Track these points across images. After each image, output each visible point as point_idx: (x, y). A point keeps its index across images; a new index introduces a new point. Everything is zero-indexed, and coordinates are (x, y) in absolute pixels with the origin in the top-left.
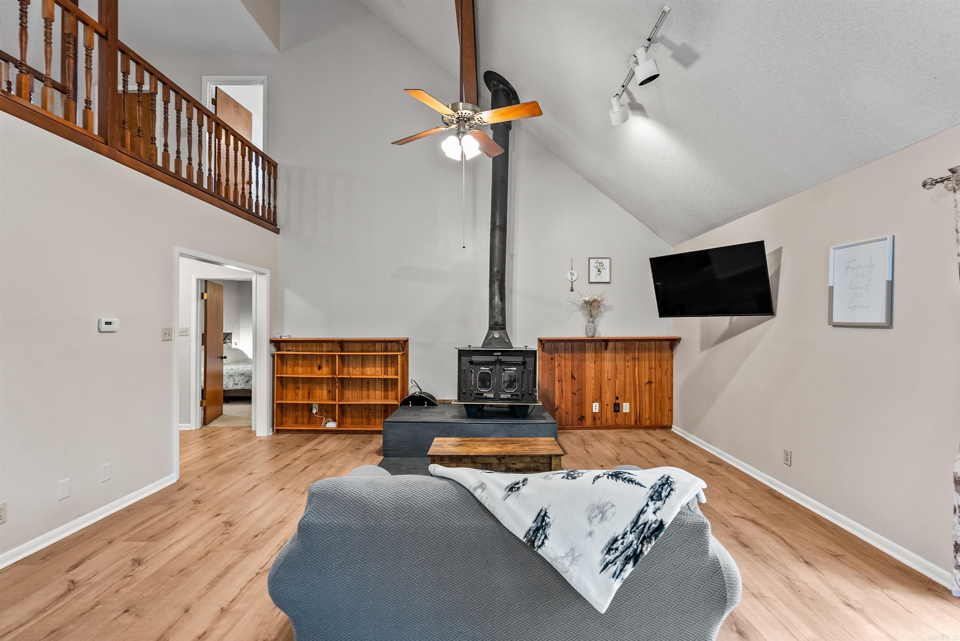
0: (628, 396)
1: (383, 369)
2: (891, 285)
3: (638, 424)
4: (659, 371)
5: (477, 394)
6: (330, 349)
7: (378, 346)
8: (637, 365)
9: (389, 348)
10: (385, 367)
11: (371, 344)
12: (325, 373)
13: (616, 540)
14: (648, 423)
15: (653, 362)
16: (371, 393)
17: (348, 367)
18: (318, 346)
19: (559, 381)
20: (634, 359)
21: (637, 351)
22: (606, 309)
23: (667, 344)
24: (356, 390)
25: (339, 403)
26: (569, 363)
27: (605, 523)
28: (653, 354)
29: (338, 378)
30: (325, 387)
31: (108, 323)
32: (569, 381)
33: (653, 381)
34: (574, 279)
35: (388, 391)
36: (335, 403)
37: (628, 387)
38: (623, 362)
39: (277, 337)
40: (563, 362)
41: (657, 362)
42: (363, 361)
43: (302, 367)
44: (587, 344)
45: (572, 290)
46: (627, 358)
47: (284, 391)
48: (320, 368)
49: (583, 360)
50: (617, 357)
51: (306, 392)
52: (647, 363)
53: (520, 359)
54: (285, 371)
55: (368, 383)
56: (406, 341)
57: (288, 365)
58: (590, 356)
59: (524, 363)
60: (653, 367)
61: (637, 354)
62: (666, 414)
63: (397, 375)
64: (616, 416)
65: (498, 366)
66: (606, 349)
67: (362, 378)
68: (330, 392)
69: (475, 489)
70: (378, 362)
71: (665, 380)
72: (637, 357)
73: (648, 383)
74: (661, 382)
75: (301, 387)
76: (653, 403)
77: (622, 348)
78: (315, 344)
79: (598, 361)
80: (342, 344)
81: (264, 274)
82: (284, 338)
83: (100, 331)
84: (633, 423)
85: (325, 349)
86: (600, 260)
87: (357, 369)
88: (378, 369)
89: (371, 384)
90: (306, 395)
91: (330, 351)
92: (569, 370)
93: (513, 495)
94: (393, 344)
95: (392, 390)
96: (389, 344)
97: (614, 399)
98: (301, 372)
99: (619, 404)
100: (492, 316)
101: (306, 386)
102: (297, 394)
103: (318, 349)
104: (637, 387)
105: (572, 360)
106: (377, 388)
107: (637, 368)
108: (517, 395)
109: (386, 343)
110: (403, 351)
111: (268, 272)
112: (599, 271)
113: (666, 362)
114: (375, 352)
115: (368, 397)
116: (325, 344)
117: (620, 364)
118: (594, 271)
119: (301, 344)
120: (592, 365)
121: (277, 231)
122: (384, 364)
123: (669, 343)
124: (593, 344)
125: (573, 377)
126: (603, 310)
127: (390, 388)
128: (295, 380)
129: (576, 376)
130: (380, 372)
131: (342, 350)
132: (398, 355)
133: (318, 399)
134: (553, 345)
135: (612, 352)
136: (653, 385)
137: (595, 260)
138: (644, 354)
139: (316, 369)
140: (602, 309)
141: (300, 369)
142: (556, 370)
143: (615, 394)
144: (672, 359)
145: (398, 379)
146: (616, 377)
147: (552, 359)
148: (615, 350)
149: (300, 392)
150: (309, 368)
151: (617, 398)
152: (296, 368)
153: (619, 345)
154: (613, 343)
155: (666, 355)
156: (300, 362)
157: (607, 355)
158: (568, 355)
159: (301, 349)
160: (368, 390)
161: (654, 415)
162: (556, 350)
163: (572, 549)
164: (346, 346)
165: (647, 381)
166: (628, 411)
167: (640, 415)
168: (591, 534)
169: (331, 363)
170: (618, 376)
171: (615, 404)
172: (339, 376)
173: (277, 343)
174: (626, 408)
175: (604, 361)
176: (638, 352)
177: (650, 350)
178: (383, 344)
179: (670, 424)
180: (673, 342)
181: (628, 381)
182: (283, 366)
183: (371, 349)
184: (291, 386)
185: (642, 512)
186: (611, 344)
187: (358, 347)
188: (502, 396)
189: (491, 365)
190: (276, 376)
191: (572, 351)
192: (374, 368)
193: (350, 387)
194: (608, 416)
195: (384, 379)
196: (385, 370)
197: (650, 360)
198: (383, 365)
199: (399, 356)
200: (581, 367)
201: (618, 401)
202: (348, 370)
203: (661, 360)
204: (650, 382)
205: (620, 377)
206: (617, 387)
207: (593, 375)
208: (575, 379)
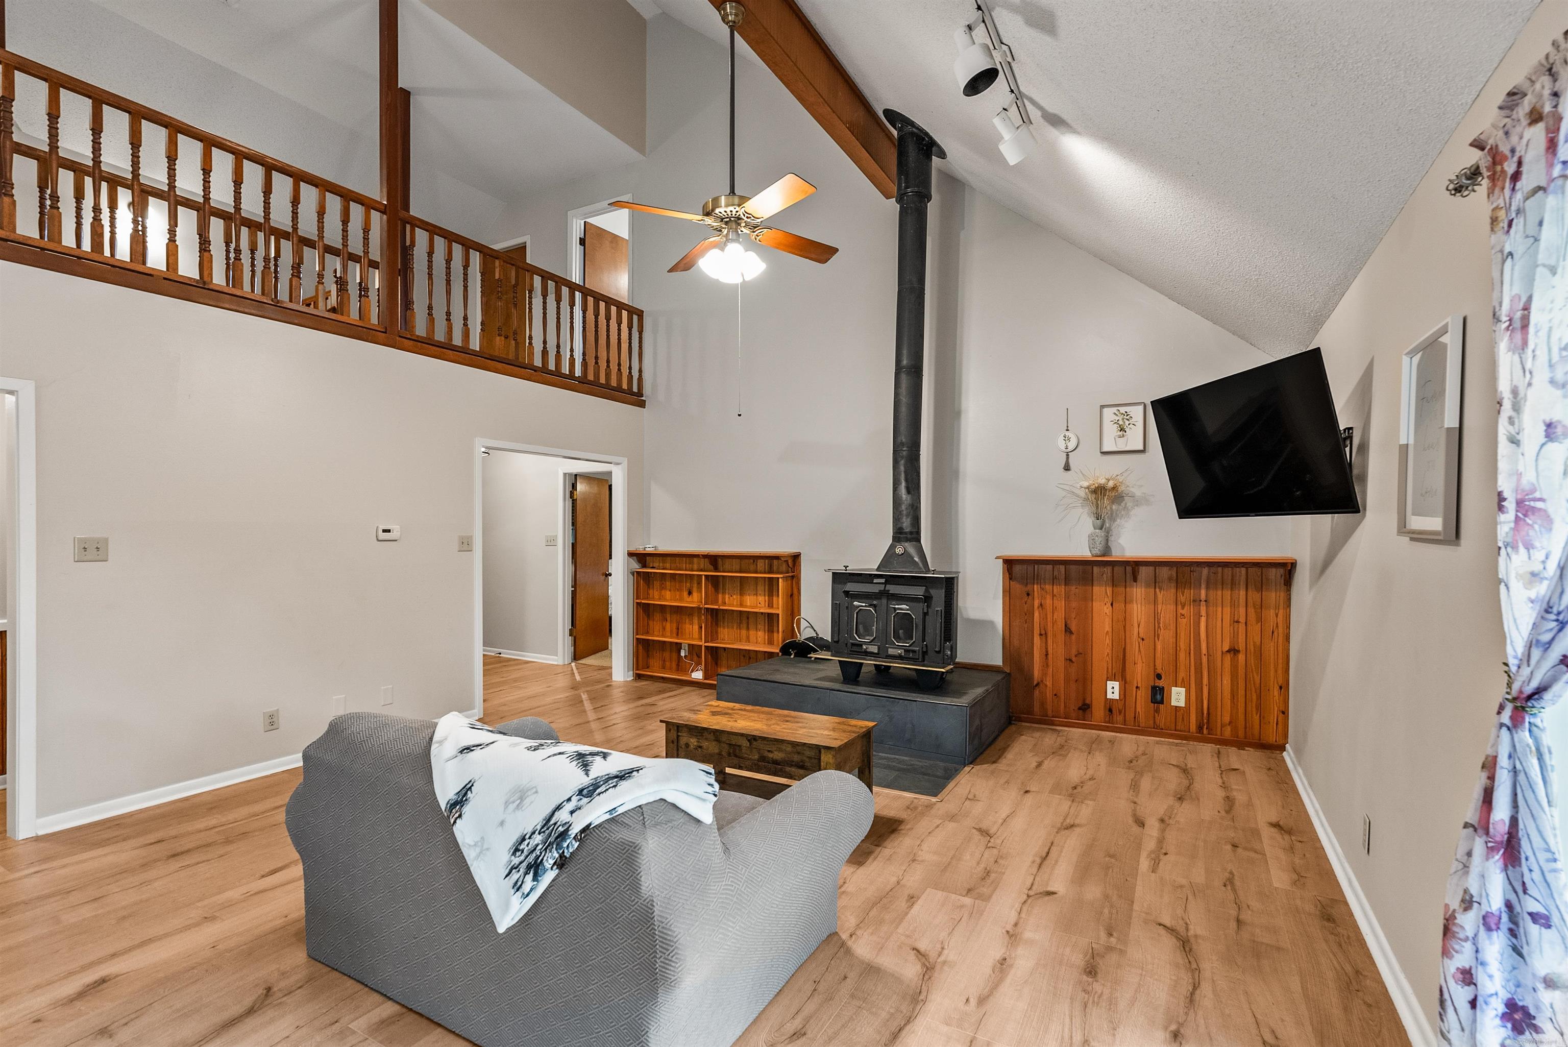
0: (1182, 674)
1: (767, 598)
3: (1205, 731)
4: (1255, 629)
5: (853, 644)
6: (702, 566)
7: (761, 564)
8: (1203, 613)
9: (775, 568)
10: (769, 596)
11: (752, 561)
12: (694, 600)
14: (1228, 732)
15: (1242, 611)
16: (752, 632)
17: (724, 593)
19: (1041, 635)
20: (1197, 601)
21: (1203, 586)
22: (1138, 503)
23: (1274, 574)
24: (733, 628)
25: (706, 644)
26: (1061, 604)
27: (519, 813)
28: (1242, 593)
29: (707, 609)
30: (696, 621)
32: (1061, 637)
33: (1241, 647)
34: (1070, 448)
35: (773, 632)
36: (701, 643)
37: (1182, 656)
38: (1173, 607)
39: (639, 547)
40: (1048, 601)
41: (1251, 611)
42: (743, 585)
43: (670, 591)
44: (1095, 569)
45: (1067, 468)
46: (1182, 599)
47: (650, 625)
48: (690, 593)
49: (1088, 599)
50: (1160, 596)
51: (674, 626)
52: (1227, 610)
53: (919, 591)
54: (651, 596)
55: (748, 618)
56: (796, 557)
57: (655, 587)
58: (1101, 593)
59: (927, 599)
60: (1242, 620)
61: (1203, 592)
62: (1273, 718)
63: (779, 609)
64: (1157, 711)
65: (884, 601)
66: (1135, 580)
67: (740, 611)
68: (701, 628)
70: (760, 588)
71: (1270, 648)
72: (1203, 596)
73: (1228, 651)
74: (1260, 653)
75: (669, 619)
76: (1241, 692)
77: (1170, 579)
78: (684, 559)
79: (1120, 601)
80: (714, 560)
82: (649, 550)
84: (1193, 727)
85: (695, 567)
86: (1123, 410)
87: (734, 597)
88: (761, 599)
89: (751, 620)
90: (675, 630)
91: (701, 570)
92: (1060, 616)
94: (780, 561)
96: (775, 562)
97: (1152, 676)
98: (669, 598)
99: (1162, 689)
100: (897, 519)
101: (675, 618)
102: (664, 629)
103: (688, 566)
104: (1205, 659)
105: (1067, 598)
106: (759, 626)
107: (1203, 619)
108: (914, 652)
109: (770, 560)
110: (794, 572)
111: (625, 461)
112: (1122, 430)
113: (1272, 612)
114: (756, 572)
115: (748, 640)
116: (695, 560)
117: (1166, 611)
118: (1110, 431)
120: (1107, 609)
121: (642, 404)
122: (769, 591)
123: (1281, 571)
124: (1108, 570)
125: (1068, 630)
126: (1129, 505)
128: (663, 609)
129: (1073, 629)
130: (763, 603)
131: (716, 569)
132: (778, 578)
133: (688, 636)
134: (1030, 568)
135: (1148, 586)
136: (1241, 657)
137: (1114, 410)
138: (1219, 593)
139: (685, 594)
140: (1128, 502)
141: (668, 594)
142: (1036, 614)
143: (1155, 669)
144: (1289, 606)
146: (1156, 635)
147: (1028, 595)
148: (1155, 582)
149: (668, 626)
150: (678, 593)
151: (1159, 677)
152: (663, 594)
153: (1164, 572)
154: (1152, 568)
155: (1273, 596)
156: (668, 583)
157: (1138, 592)
158: (1059, 589)
159: (668, 565)
160: (748, 629)
161: (1241, 717)
162: (1036, 578)
163: (482, 838)
164: (720, 563)
165: (1226, 648)
166: (1182, 704)
167: (1208, 714)
168: (502, 823)
170: (1162, 632)
171: (1154, 688)
172: (706, 606)
173: (641, 558)
174: (1178, 696)
175: (1131, 601)
176: (1207, 588)
177: (1233, 585)
178: (767, 561)
179: (1281, 742)
180: (1288, 569)
181: (1182, 645)
182: (649, 587)
183: (752, 567)
184: (657, 616)
185: (559, 808)
186: (1144, 571)
187: (736, 564)
188: (891, 651)
189: (876, 599)
191: (1067, 581)
192: (755, 597)
193: (726, 624)
194: (1138, 709)
195: (768, 614)
196: (769, 601)
197: (1234, 605)
198: (767, 594)
199: (780, 580)
200: (1085, 612)
201: (1160, 683)
202: (724, 599)
203: (1261, 607)
204: (1234, 651)
205: (1167, 635)
206: (1158, 655)
207: (1107, 628)
208: (1071, 633)
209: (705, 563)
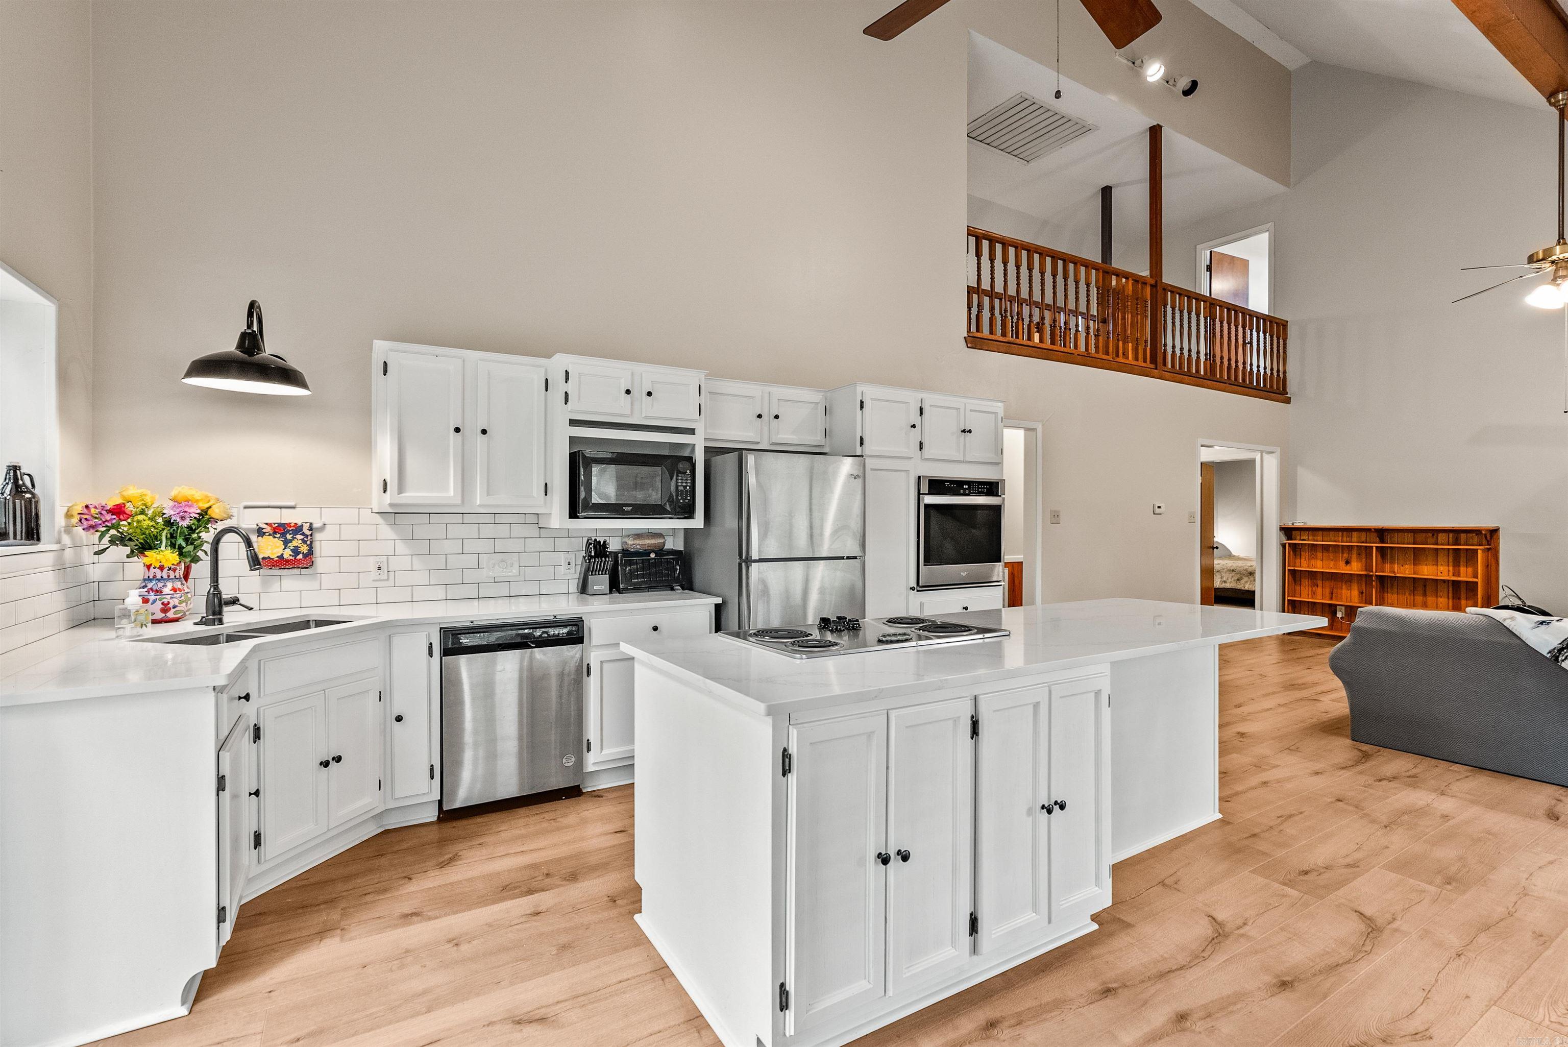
1: (1451, 568)
6: (1364, 539)
7: (1442, 537)
10: (1454, 566)
11: (1431, 535)
12: (1356, 568)
16: (1430, 599)
17: (1392, 562)
18: (1345, 535)
24: (1405, 594)
29: (1377, 576)
30: (1355, 587)
31: (1159, 507)
35: (1459, 599)
39: (1290, 524)
42: (1417, 556)
43: (1322, 560)
47: (1298, 588)
48: (1347, 563)
51: (1327, 591)
54: (1298, 564)
55: (1425, 586)
56: (1494, 532)
57: (1303, 557)
63: (1477, 578)
67: (1414, 578)
68: (1362, 593)
69: (1505, 620)
70: (1442, 558)
75: (1320, 583)
78: (1340, 533)
80: (1382, 533)
81: (1272, 453)
82: (1297, 525)
83: (1154, 513)
85: (1355, 539)
87: (1406, 566)
88: (1441, 568)
89: (1428, 588)
90: (1328, 595)
91: (1363, 542)
93: (1543, 627)
94: (1470, 535)
95: (1467, 599)
96: (1463, 536)
98: (1319, 566)
101: (1327, 584)
102: (1314, 591)
103: (1345, 539)
106: (1440, 594)
109: (1456, 533)
110: (1489, 544)
111: (1278, 450)
114: (1437, 544)
116: (1355, 534)
119: (1320, 533)
121: (1288, 402)
122: (1454, 563)
127: (1463, 596)
128: (1312, 575)
130: (1445, 573)
131: (1382, 541)
132: (1477, 549)
133: (1344, 599)
139: (1342, 564)
141: (1319, 563)
145: (1477, 583)
149: (1319, 590)
150: (1332, 561)
152: (1313, 562)
156: (1319, 554)
159: (1320, 538)
160: (1425, 595)
164: (1388, 537)
169: (1364, 556)
172: (1377, 574)
173: (1288, 532)
178: (1451, 535)
182: (1296, 558)
183: (1430, 540)
184: (1305, 582)
187: (1409, 537)
190: (1287, 568)
192: (1435, 567)
193: (1395, 590)
195: (1453, 581)
196: (1454, 570)
198: (1451, 564)
199: (1479, 552)
202: (1392, 567)
209: (1374, 536)
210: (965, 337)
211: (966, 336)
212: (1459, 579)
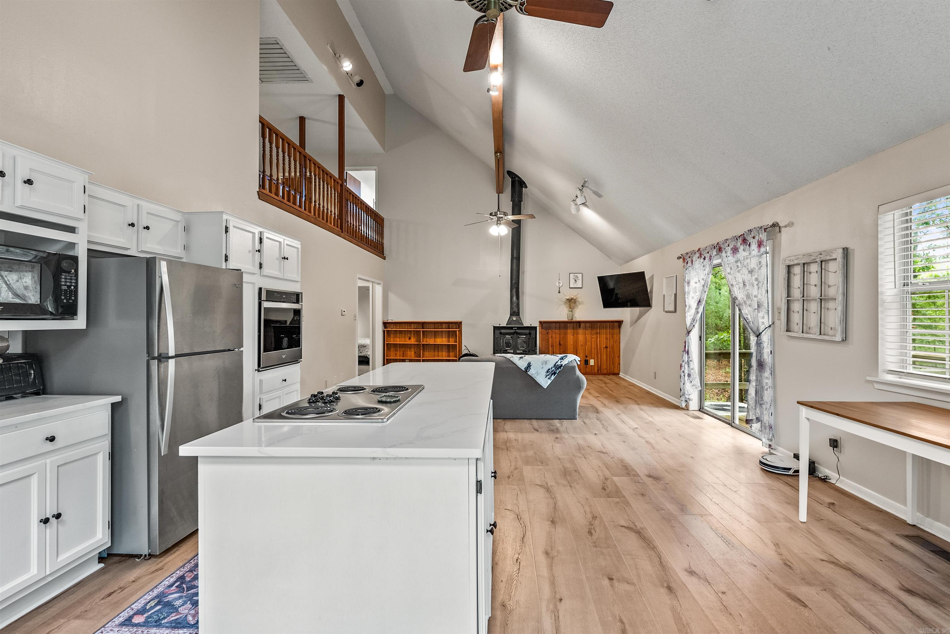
0: (593, 355)
1: (447, 339)
2: (676, 295)
3: (599, 372)
4: (612, 340)
5: (504, 350)
6: (416, 327)
7: (444, 326)
8: (598, 337)
9: (451, 327)
11: (440, 325)
12: (413, 341)
13: (549, 369)
14: (605, 372)
15: (608, 335)
16: (440, 353)
17: (427, 338)
18: (408, 325)
19: (552, 346)
20: (597, 333)
21: (598, 328)
22: (580, 304)
23: (616, 324)
24: (431, 352)
25: (423, 358)
26: (558, 336)
27: (547, 365)
28: (608, 330)
30: (413, 350)
31: (344, 312)
32: (558, 346)
33: (608, 346)
34: (560, 286)
35: (450, 352)
36: (420, 358)
37: (593, 350)
38: (590, 335)
39: (386, 321)
40: (554, 335)
41: (611, 335)
42: (436, 334)
44: (568, 324)
45: (559, 292)
46: (593, 332)
47: (390, 352)
48: (410, 339)
49: (566, 334)
50: (587, 332)
51: (402, 353)
52: (605, 335)
53: (528, 331)
54: (389, 340)
55: (438, 347)
56: (461, 323)
57: (391, 337)
58: (570, 331)
59: (530, 334)
60: (608, 338)
61: (598, 330)
62: (616, 366)
63: (456, 343)
64: (586, 367)
65: (515, 335)
66: (580, 328)
67: (434, 344)
68: (416, 353)
69: (510, 358)
70: (444, 335)
71: (615, 346)
72: (598, 332)
73: (605, 348)
74: (613, 347)
75: (398, 349)
76: (608, 359)
77: (589, 327)
79: (575, 334)
80: (423, 324)
81: (380, 284)
82: (389, 321)
83: (342, 315)
84: (596, 371)
85: (412, 327)
86: (576, 275)
87: (432, 339)
88: (444, 339)
89: (440, 348)
90: (402, 355)
91: (416, 329)
92: (557, 340)
93: (521, 359)
94: (453, 324)
95: (452, 352)
96: (451, 325)
97: (585, 357)
98: (398, 341)
99: (588, 360)
100: (511, 308)
101: (402, 349)
102: (396, 354)
103: (408, 327)
104: (599, 350)
105: (560, 334)
106: (443, 350)
107: (598, 339)
108: (526, 351)
109: (449, 324)
110: (459, 328)
111: (382, 282)
112: (576, 281)
113: (616, 336)
114: (442, 329)
115: (438, 356)
116: (412, 325)
117: (588, 337)
118: (572, 281)
119: (398, 325)
120: (572, 337)
121: (384, 258)
122: (448, 336)
123: (618, 323)
124: (572, 324)
125: (560, 344)
126: (578, 304)
127: (451, 351)
128: (395, 345)
129: (562, 344)
130: (445, 341)
131: (424, 328)
132: (456, 331)
133: (409, 356)
134: (548, 325)
135: (583, 329)
136: (608, 349)
137: (573, 274)
138: (603, 330)
139: (407, 339)
140: (577, 303)
141: (398, 339)
142: (550, 340)
143: (585, 354)
144: (620, 333)
145: (456, 345)
146: (586, 344)
147: (547, 333)
148: (585, 328)
149: (398, 353)
150: (403, 339)
151: (587, 357)
152: (395, 339)
153: (588, 325)
154: (584, 324)
155: (616, 331)
156: (398, 335)
157: (581, 331)
158: (557, 331)
159: (398, 327)
160: (438, 352)
161: (609, 366)
162: (550, 328)
163: (537, 372)
164: (425, 326)
165: (604, 347)
166: (593, 364)
167: (600, 367)
168: (542, 368)
169: (416, 335)
170: (587, 343)
171: (585, 360)
172: (422, 343)
173: (386, 324)
174: (592, 362)
175: (579, 334)
176: (599, 329)
177: (606, 328)
178: (447, 325)
179: (618, 372)
180: (620, 323)
181: (593, 347)
182: (388, 337)
183: (440, 327)
184: (392, 349)
186: (582, 324)
187: (432, 326)
188: (518, 352)
189: (512, 335)
190: (386, 343)
191: (560, 328)
192: (441, 339)
193: (428, 350)
194: (581, 367)
195: (448, 345)
197: (606, 334)
199: (457, 331)
200: (565, 338)
201: (587, 359)
202: (426, 340)
203: (613, 334)
204: (606, 347)
205: (589, 344)
206: (586, 350)
207: (572, 343)
208: (561, 345)
209: (420, 326)
210: (258, 192)
211: (258, 190)
212: (449, 343)
